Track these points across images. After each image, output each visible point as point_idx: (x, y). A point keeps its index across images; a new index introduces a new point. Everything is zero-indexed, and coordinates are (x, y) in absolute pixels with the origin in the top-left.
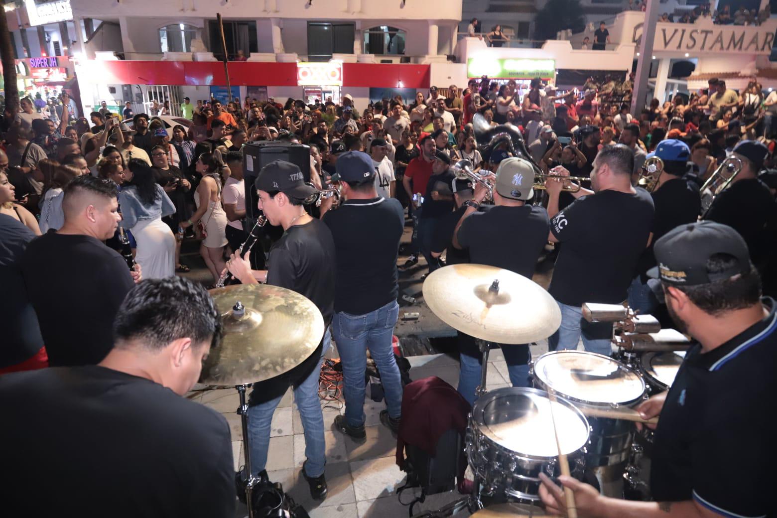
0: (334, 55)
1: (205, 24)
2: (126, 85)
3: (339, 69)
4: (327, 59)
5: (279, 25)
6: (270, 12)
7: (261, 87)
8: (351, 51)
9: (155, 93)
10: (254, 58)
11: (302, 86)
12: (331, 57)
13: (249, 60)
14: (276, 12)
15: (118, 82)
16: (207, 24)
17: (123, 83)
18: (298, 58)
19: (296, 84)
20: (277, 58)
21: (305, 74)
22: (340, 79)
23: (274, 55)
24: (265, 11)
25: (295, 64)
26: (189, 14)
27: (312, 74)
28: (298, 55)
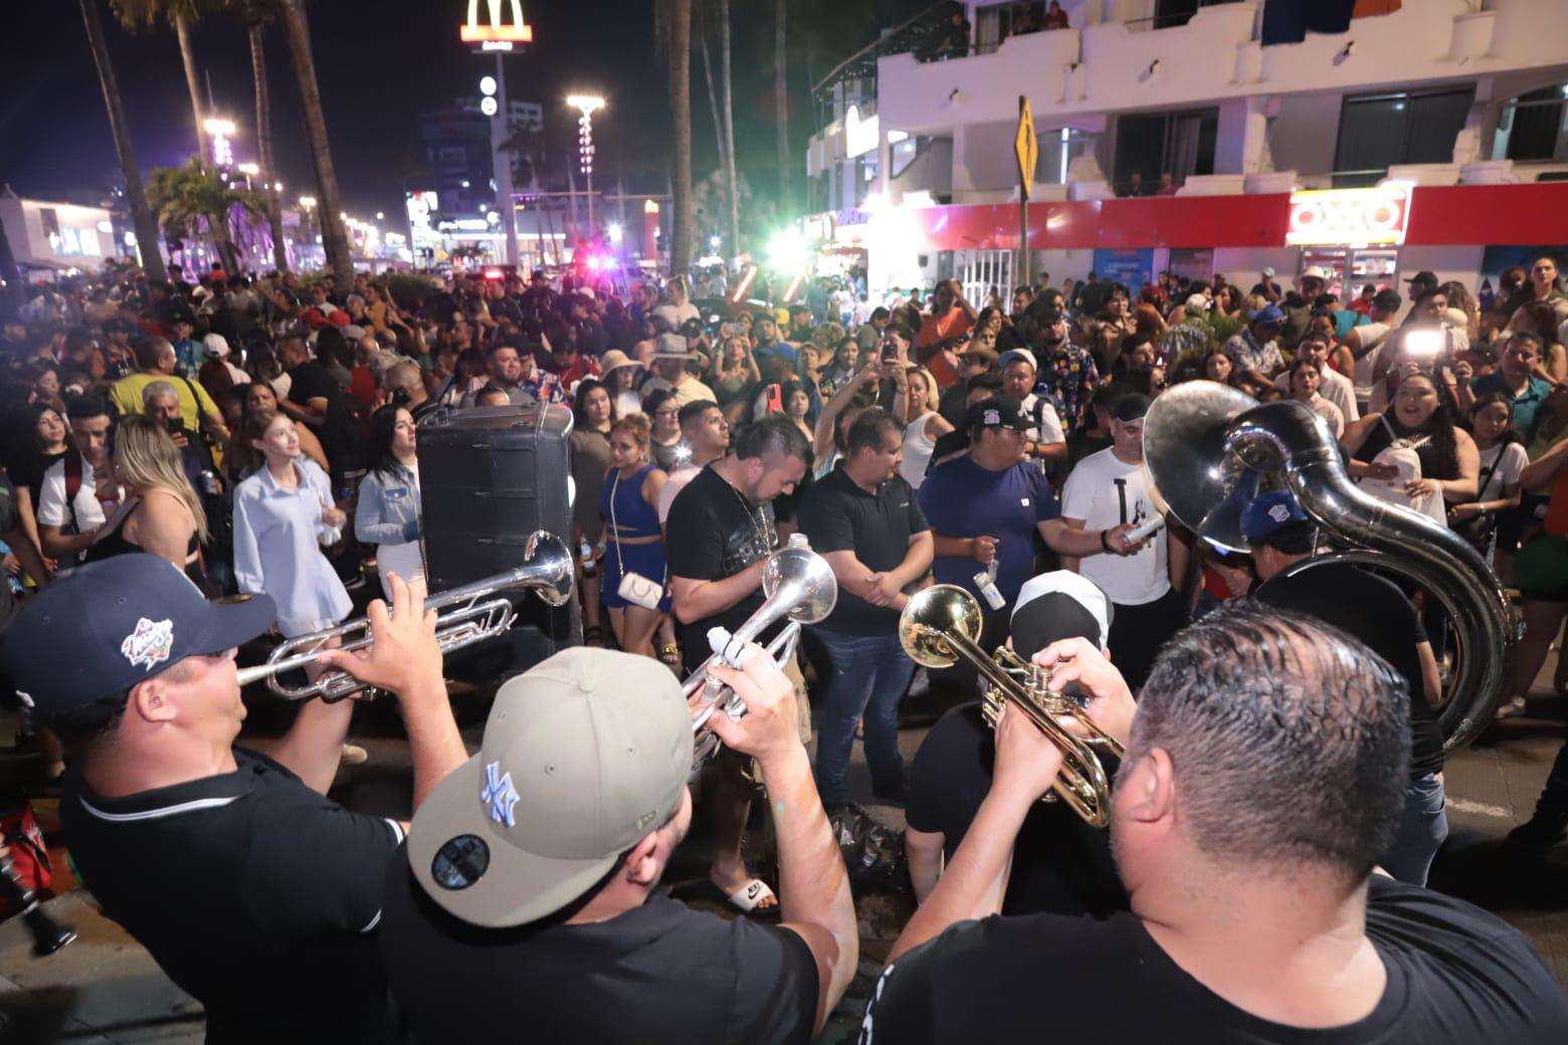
0: (1393, 170)
1: (1109, 127)
2: (945, 252)
3: (1401, 203)
4: (1371, 181)
5: (1263, 110)
6: (1243, 84)
7: (1201, 249)
8: (1446, 156)
9: (987, 266)
10: (1196, 186)
11: (1299, 246)
12: (1384, 175)
13: (1181, 193)
14: (1260, 81)
15: (932, 249)
16: (1115, 123)
17: (941, 249)
18: (1297, 182)
19: (1281, 242)
20: (1246, 183)
21: (1306, 217)
22: (1399, 226)
23: (1241, 178)
24: (1233, 82)
25: (1286, 196)
26: (1073, 107)
27: (1324, 216)
28: (1298, 175)
